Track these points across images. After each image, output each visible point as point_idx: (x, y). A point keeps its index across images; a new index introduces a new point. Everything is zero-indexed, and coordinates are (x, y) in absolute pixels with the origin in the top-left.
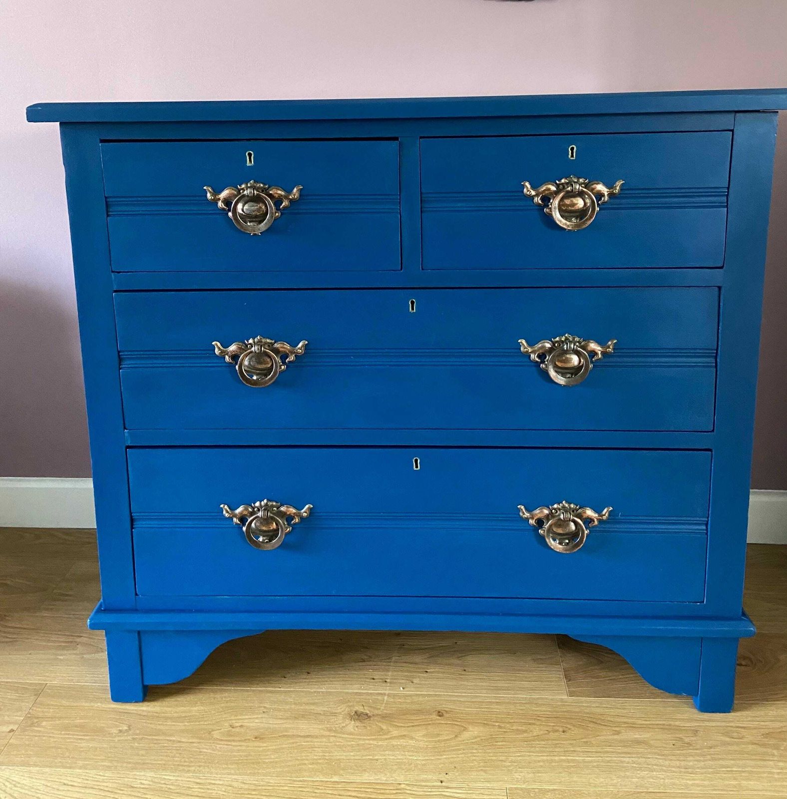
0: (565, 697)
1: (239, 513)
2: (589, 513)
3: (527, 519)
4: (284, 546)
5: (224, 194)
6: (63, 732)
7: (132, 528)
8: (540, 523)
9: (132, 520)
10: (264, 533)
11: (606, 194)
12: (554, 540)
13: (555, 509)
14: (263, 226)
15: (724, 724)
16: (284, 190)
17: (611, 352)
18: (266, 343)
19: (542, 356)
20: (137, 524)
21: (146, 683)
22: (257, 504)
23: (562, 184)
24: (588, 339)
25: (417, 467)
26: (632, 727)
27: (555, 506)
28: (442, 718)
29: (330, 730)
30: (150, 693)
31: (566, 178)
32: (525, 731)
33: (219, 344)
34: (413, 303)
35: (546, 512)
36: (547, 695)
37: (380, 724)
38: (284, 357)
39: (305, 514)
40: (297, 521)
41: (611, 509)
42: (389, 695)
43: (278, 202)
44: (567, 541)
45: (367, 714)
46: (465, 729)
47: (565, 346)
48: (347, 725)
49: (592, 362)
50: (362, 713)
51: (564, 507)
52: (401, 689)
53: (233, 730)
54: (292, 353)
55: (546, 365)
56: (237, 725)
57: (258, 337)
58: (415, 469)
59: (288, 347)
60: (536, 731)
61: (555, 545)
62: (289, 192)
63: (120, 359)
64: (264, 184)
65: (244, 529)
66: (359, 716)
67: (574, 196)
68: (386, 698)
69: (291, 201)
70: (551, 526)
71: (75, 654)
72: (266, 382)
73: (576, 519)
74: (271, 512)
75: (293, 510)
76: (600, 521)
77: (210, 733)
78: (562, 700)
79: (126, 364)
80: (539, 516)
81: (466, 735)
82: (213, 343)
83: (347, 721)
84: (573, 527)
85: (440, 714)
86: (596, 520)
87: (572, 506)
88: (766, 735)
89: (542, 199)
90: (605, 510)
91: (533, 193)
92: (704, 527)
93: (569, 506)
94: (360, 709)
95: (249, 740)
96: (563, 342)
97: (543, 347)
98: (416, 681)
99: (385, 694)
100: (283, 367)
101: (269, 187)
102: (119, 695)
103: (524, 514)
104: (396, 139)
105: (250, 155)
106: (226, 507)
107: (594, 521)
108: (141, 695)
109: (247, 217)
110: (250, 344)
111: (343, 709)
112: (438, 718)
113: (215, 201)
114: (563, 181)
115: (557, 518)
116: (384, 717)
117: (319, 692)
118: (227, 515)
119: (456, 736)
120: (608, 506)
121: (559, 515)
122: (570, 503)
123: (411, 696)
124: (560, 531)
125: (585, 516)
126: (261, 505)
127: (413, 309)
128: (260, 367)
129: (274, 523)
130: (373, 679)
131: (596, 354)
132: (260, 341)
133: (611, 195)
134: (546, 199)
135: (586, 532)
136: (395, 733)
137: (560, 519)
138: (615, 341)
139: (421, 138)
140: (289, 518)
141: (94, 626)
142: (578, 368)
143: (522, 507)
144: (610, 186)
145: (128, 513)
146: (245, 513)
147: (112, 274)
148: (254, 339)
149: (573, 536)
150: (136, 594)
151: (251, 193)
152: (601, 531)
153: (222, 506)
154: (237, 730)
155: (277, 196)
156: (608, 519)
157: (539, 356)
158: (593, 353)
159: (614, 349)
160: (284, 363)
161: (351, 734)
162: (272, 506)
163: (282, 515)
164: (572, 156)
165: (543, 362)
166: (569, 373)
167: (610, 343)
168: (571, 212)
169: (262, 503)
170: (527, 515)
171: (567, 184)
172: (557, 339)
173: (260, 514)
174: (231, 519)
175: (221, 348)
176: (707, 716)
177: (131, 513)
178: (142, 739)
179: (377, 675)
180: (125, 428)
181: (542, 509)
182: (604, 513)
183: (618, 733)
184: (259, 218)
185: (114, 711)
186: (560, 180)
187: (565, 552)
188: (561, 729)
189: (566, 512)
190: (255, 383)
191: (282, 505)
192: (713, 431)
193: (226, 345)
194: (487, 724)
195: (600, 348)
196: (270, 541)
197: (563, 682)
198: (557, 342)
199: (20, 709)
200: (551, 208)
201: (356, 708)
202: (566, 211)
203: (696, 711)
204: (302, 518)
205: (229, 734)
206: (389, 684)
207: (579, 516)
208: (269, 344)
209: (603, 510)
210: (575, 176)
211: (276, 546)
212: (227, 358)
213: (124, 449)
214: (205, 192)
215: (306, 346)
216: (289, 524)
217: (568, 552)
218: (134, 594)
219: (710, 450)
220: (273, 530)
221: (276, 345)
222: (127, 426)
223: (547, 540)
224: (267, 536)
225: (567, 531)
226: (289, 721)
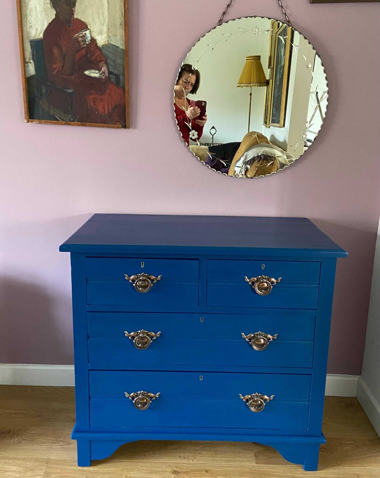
0: (254, 464)
1: (132, 395)
2: (266, 397)
3: (242, 399)
4: (149, 408)
5: (132, 277)
7: (89, 400)
8: (247, 400)
9: (90, 398)
10: (141, 403)
11: (275, 282)
12: (252, 407)
13: (253, 396)
14: (146, 290)
15: (313, 476)
16: (155, 276)
17: (275, 339)
18: (145, 332)
19: (250, 340)
20: (92, 400)
21: (92, 459)
22: (139, 392)
23: (259, 278)
24: (267, 334)
25: (201, 379)
27: (253, 394)
28: (207, 473)
30: (93, 463)
31: (261, 276)
33: (127, 332)
34: (202, 318)
35: (250, 396)
36: (248, 464)
37: (183, 475)
38: (152, 337)
39: (157, 396)
40: (154, 399)
41: (274, 396)
42: (187, 464)
43: (152, 281)
44: (257, 407)
45: (178, 472)
46: (216, 477)
47: (259, 337)
48: (171, 476)
49: (268, 342)
50: (176, 471)
51: (256, 395)
52: (191, 461)
54: (155, 336)
55: (252, 343)
56: (129, 476)
59: (153, 334)
61: (253, 409)
62: (157, 277)
63: (88, 337)
64: (148, 274)
65: (134, 402)
66: (175, 472)
67: (264, 283)
68: (185, 465)
69: (157, 280)
70: (251, 402)
71: (59, 446)
72: (145, 348)
73: (261, 400)
74: (145, 396)
75: (152, 395)
76: (270, 400)
78: (253, 466)
79: (90, 339)
80: (247, 398)
82: (125, 332)
83: (171, 474)
84: (260, 402)
85: (206, 471)
87: (260, 394)
89: (252, 283)
90: (272, 396)
91: (248, 280)
92: (308, 403)
93: (259, 394)
94: (176, 469)
96: (258, 334)
97: (251, 336)
98: (197, 458)
99: (185, 463)
100: (151, 341)
102: (81, 463)
103: (241, 397)
104: (198, 259)
105: (143, 263)
106: (127, 393)
107: (267, 400)
108: (90, 463)
109: (140, 286)
110: (139, 333)
111: (169, 469)
112: (206, 473)
113: (128, 280)
114: (259, 277)
115: (253, 399)
116: (185, 473)
117: (159, 462)
118: (127, 396)
120: (273, 395)
121: (255, 398)
122: (259, 393)
123: (195, 464)
124: (255, 404)
125: (264, 398)
126: (140, 392)
127: (202, 321)
128: (142, 341)
129: (145, 400)
130: (180, 457)
131: (270, 339)
132: (143, 331)
133: (277, 283)
134: (253, 283)
135: (264, 404)
137: (255, 400)
138: (277, 335)
139: (208, 259)
140: (151, 398)
141: (73, 438)
142: (263, 344)
143: (241, 395)
144: (276, 279)
145: (88, 394)
146: (134, 395)
147: (87, 306)
148: (140, 330)
149: (260, 406)
150: (90, 425)
151: (143, 278)
152: (269, 404)
153: (125, 393)
155: (152, 279)
156: (273, 399)
158: (269, 339)
159: (277, 337)
160: (152, 339)
162: (145, 393)
163: (148, 396)
164: (263, 268)
165: (250, 341)
166: (260, 346)
167: (275, 335)
168: (262, 288)
169: (141, 392)
170: (242, 397)
171: (261, 278)
172: (256, 333)
173: (140, 397)
174: (128, 398)
175: (128, 334)
176: (307, 472)
177: (89, 395)
179: (182, 455)
180: (89, 363)
181: (248, 395)
182: (271, 397)
184: (146, 287)
185: (79, 470)
186: (258, 276)
187: (256, 412)
189: (257, 397)
190: (141, 347)
191: (148, 393)
192: (312, 368)
193: (129, 333)
194: (225, 475)
195: (272, 337)
196: (144, 406)
197: (254, 458)
198: (256, 334)
199: (41, 469)
200: (255, 286)
201: (174, 469)
202: (260, 288)
203: (303, 470)
204: (156, 398)
206: (186, 459)
207: (262, 398)
208: (146, 333)
209: (271, 396)
210: (264, 275)
211: (146, 409)
212: (130, 338)
213: (88, 370)
214: (125, 276)
215: (160, 334)
216: (151, 400)
217: (257, 412)
218: (89, 425)
219: (311, 375)
220: (145, 402)
221: (149, 333)
222: (90, 362)
223: (250, 407)
224: (142, 404)
225: (257, 404)
226: (149, 474)
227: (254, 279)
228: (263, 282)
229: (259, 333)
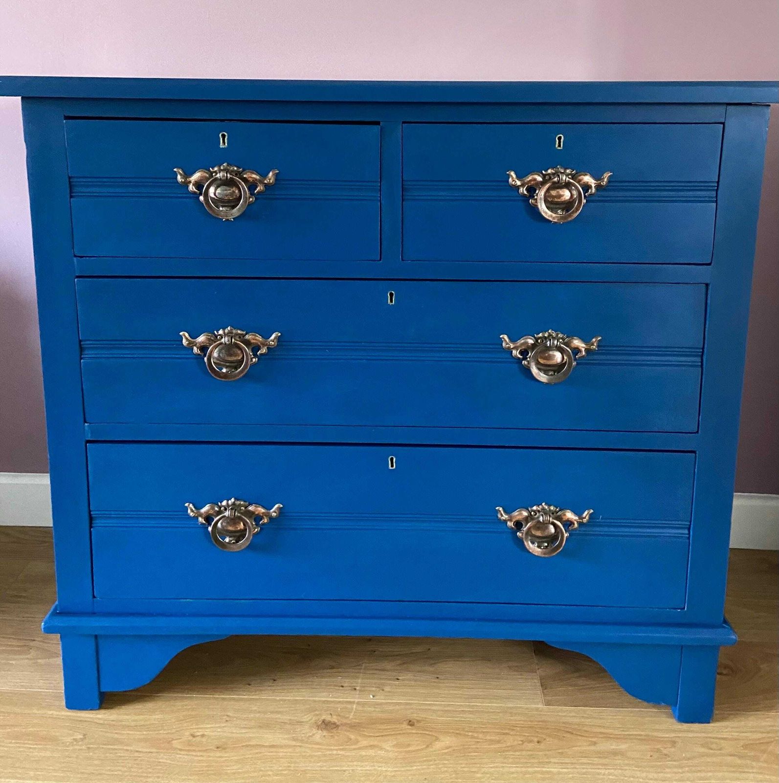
0: (540, 706)
1: (206, 512)
2: (570, 515)
3: (505, 521)
4: (250, 547)
5: (196, 177)
6: (13, 741)
7: (91, 527)
8: (519, 525)
9: (91, 519)
10: (231, 534)
11: (593, 185)
12: (533, 543)
13: (534, 511)
14: (236, 212)
15: (703, 735)
16: (258, 173)
17: (595, 350)
18: (237, 334)
19: (524, 353)
20: (97, 523)
21: (103, 690)
22: (224, 503)
23: (549, 174)
24: (571, 336)
25: (392, 466)
26: (608, 737)
27: (535, 508)
28: (413, 727)
29: (294, 739)
30: (106, 700)
31: (553, 168)
32: (499, 742)
33: (187, 335)
34: (391, 295)
35: (525, 514)
36: (521, 704)
37: (348, 734)
38: (255, 349)
39: (274, 514)
40: (266, 521)
41: (592, 511)
42: (358, 703)
43: (252, 186)
44: (546, 544)
45: (335, 724)
46: (437, 739)
47: (548, 343)
48: (314, 735)
49: (575, 359)
50: (330, 722)
51: (543, 509)
52: (371, 697)
53: (194, 739)
54: (264, 345)
55: (528, 362)
56: (198, 734)
57: (229, 328)
58: (391, 468)
59: (260, 338)
60: (510, 741)
61: (533, 548)
62: (264, 175)
63: (82, 349)
64: (238, 167)
65: (210, 529)
66: (326, 725)
67: (561, 187)
68: (355, 706)
69: (266, 185)
70: (529, 529)
71: (27, 659)
72: (236, 376)
73: (556, 522)
74: (239, 512)
75: (261, 510)
76: (580, 524)
77: (169, 742)
78: (537, 709)
79: (88, 354)
80: (519, 518)
81: (438, 745)
82: (181, 334)
83: (314, 731)
84: (552, 529)
85: (411, 723)
86: (576, 523)
87: (552, 508)
88: (745, 746)
89: (527, 190)
90: (586, 513)
91: (519, 183)
92: (686, 532)
93: (548, 508)
94: (328, 718)
95: (211, 749)
96: (546, 338)
97: (526, 343)
98: (387, 689)
99: (354, 702)
100: (254, 360)
101: (244, 170)
102: (74, 701)
103: (502, 516)
104: (378, 123)
105: (224, 136)
106: (191, 505)
107: (574, 524)
108: (98, 702)
109: (219, 201)
110: (220, 335)
111: (310, 718)
112: (409, 727)
113: (186, 184)
114: (549, 171)
115: (536, 521)
116: (353, 727)
117: (285, 700)
118: (192, 514)
119: (428, 746)
120: (588, 509)
121: (538, 517)
122: (549, 505)
123: (381, 704)
124: (538, 533)
125: (565, 518)
126: (228, 504)
127: (391, 301)
128: (230, 359)
129: (242, 524)
130: (342, 686)
131: (580, 351)
132: (230, 332)
133: (598, 187)
134: (532, 190)
135: (566, 535)
136: (364, 743)
137: (539, 522)
138: (599, 338)
139: (404, 122)
140: (257, 518)
141: (49, 630)
142: (561, 365)
143: (501, 509)
144: (597, 177)
145: (86, 509)
146: (211, 512)
147: (75, 259)
148: (224, 329)
149: (553, 539)
150: (94, 597)
151: (224, 176)
152: (580, 534)
153: (187, 505)
154: (198, 739)
155: (251, 180)
156: (589, 521)
157: (521, 353)
158: (576, 350)
159: (598, 346)
160: (255, 355)
161: (318, 744)
162: (240, 505)
163: (250, 514)
164: (559, 146)
165: (525, 359)
166: (552, 370)
167: (594, 340)
168: (557, 203)
169: (230, 502)
170: (505, 517)
171: (554, 174)
172: (540, 335)
173: (227, 513)
174: (196, 518)
175: (189, 338)
176: (686, 726)
177: (90, 511)
178: (96, 749)
179: (347, 682)
180: (85, 422)
181: (521, 511)
182: (584, 515)
183: (595, 743)
184: (232, 203)
185: (69, 719)
186: (546, 171)
187: (543, 556)
188: (536, 740)
189: (546, 514)
190: (225, 376)
191: (250, 504)
192: (697, 432)
193: (194, 336)
194: (460, 734)
195: (584, 345)
196: (237, 542)
197: (540, 691)
198: (540, 338)
200: (536, 199)
201: (323, 717)
202: (552, 203)
203: (674, 721)
204: (271, 518)
205: (189, 744)
206: (358, 692)
207: (559, 518)
208: (240, 336)
209: (583, 513)
210: (562, 167)
211: (243, 548)
212: (195, 350)
213: (84, 443)
214: (175, 174)
215: (279, 339)
216: (257, 524)
217: (546, 556)
218: (91, 597)
219: (694, 452)
220: (241, 531)
221: (247, 337)
222: (87, 420)
223: (526, 543)
224: (234, 536)
225: (546, 534)
226: (254, 730)
227: (536, 179)
229: (550, 335)
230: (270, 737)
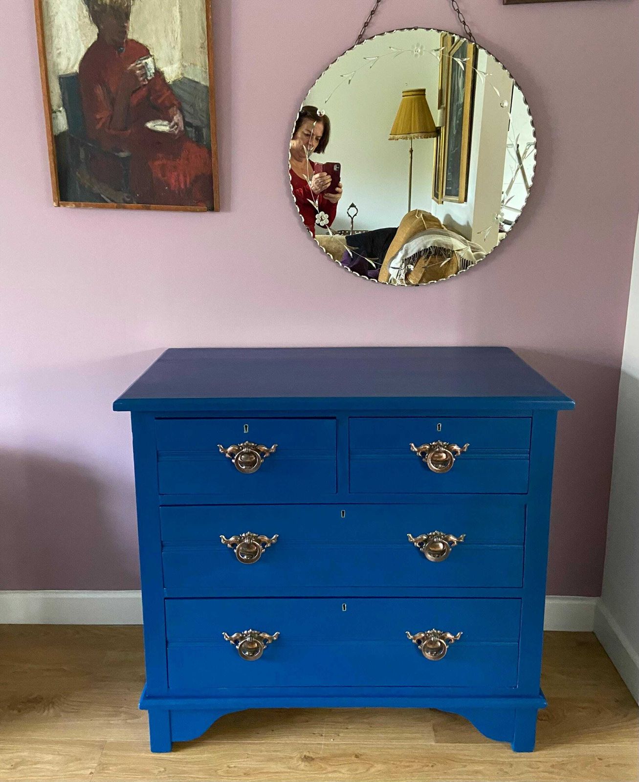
0: (433, 743)
1: (234, 638)
2: (449, 635)
3: (411, 640)
4: (262, 657)
5: (230, 449)
6: (124, 774)
7: (167, 647)
8: (419, 642)
9: (167, 642)
11: (459, 451)
12: (427, 652)
13: (428, 634)
14: (253, 469)
15: (528, 759)
16: (266, 447)
17: (462, 542)
18: (253, 537)
19: (421, 544)
20: (170, 645)
21: (174, 740)
22: (246, 632)
23: (433, 445)
24: (448, 534)
26: (473, 762)
27: (428, 632)
28: (358, 759)
29: (290, 768)
30: (175, 746)
31: (436, 442)
32: (408, 766)
33: (224, 537)
34: (343, 512)
35: (423, 635)
36: (421, 742)
37: (320, 764)
38: (264, 544)
39: (275, 638)
40: (270, 642)
41: (462, 633)
42: (325, 744)
43: (262, 454)
44: (435, 653)
45: (311, 757)
46: (372, 766)
47: (435, 539)
48: (300, 765)
49: (451, 547)
50: (308, 757)
51: (434, 632)
52: (332, 740)
53: (230, 769)
54: (269, 542)
55: (424, 549)
56: (232, 766)
57: (248, 533)
58: (343, 610)
59: (266, 538)
60: (416, 766)
61: (428, 655)
62: (269, 447)
63: (162, 546)
64: (255, 444)
65: (237, 647)
66: (307, 759)
68: (323, 746)
69: (271, 453)
70: (426, 645)
71: (121, 720)
72: (253, 561)
73: (441, 640)
74: (255, 638)
75: (267, 636)
76: (455, 640)
77: (216, 771)
78: (431, 746)
79: (166, 549)
80: (419, 638)
81: (373, 770)
82: (221, 536)
83: (300, 762)
84: (439, 644)
85: (357, 756)
86: (453, 640)
87: (439, 632)
88: (553, 766)
89: (421, 453)
90: (459, 634)
91: (416, 450)
92: (517, 643)
93: (437, 632)
94: (308, 754)
95: (240, 775)
96: (434, 536)
97: (422, 538)
98: (341, 735)
99: (321, 744)
100: (263, 551)
101: (257, 445)
102: (157, 747)
103: (410, 637)
104: (334, 418)
105: (246, 427)
106: (226, 634)
107: (451, 640)
108: (170, 749)
109: (242, 463)
110: (243, 537)
111: (296, 755)
112: (356, 759)
113: (224, 454)
114: (434, 443)
115: (429, 640)
116: (323, 759)
117: (281, 743)
118: (226, 639)
119: (367, 771)
120: (460, 632)
121: (431, 638)
122: (437, 630)
123: (338, 744)
124: (431, 647)
125: (446, 637)
126: (247, 632)
127: (343, 515)
128: (248, 550)
129: (256, 644)
130: (314, 734)
131: (454, 543)
132: (249, 535)
133: (462, 452)
134: (423, 454)
135: (447, 647)
136: (330, 769)
137: (431, 640)
138: (464, 535)
139: (349, 417)
140: (266, 640)
141: (142, 708)
142: (443, 551)
143: (408, 633)
144: (461, 446)
145: (164, 638)
146: (238, 638)
147: (160, 496)
148: (245, 534)
149: (439, 649)
150: (168, 687)
151: (247, 450)
152: (455, 646)
153: (223, 633)
154: (233, 769)
155: (262, 450)
156: (460, 639)
157: (419, 544)
158: (452, 542)
159: (464, 540)
160: (264, 548)
161: (303, 770)
162: (255, 634)
163: (261, 638)
164: (439, 429)
165: (422, 547)
166: (437, 554)
167: (461, 536)
168: (438, 461)
169: (249, 631)
170: (411, 637)
171: (436, 445)
172: (430, 534)
173: (248, 639)
174: (229, 641)
175: (225, 539)
176: (518, 754)
177: (166, 638)
178: (174, 777)
179: (317, 731)
180: (164, 587)
181: (420, 634)
183: (465, 766)
184: (252, 464)
185: (153, 758)
186: (432, 443)
187: (433, 660)
188: (431, 765)
189: (435, 636)
190: (246, 561)
191: (261, 633)
192: (522, 587)
193: (228, 538)
194: (385, 762)
195: (456, 539)
196: (253, 654)
197: (432, 734)
198: (430, 536)
199: (93, 759)
200: (427, 459)
201: (305, 754)
202: (435, 461)
203: (511, 751)
204: (273, 640)
205: (227, 772)
206: (324, 737)
207: (443, 638)
208: (255, 537)
209: (457, 634)
210: (441, 441)
211: (257, 658)
212: (229, 545)
213: (163, 598)
214: (218, 448)
215: (277, 538)
216: (265, 644)
217: (436, 660)
218: (167, 687)
219: (521, 598)
220: (256, 648)
221: (259, 537)
222: (165, 586)
223: (423, 653)
224: (251, 651)
225: (435, 647)
226: (264, 763)
227: (426, 448)
228: (440, 452)
229: (436, 534)
230: (273, 767)
